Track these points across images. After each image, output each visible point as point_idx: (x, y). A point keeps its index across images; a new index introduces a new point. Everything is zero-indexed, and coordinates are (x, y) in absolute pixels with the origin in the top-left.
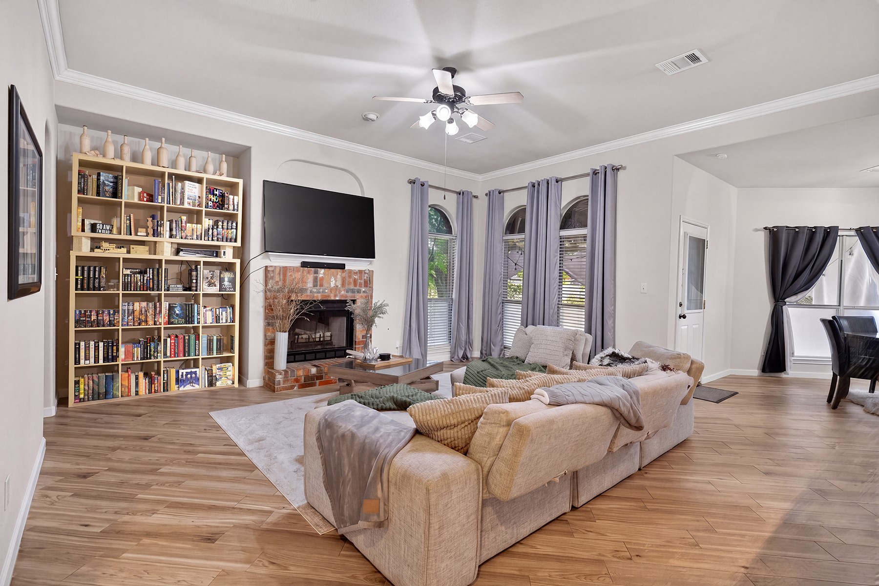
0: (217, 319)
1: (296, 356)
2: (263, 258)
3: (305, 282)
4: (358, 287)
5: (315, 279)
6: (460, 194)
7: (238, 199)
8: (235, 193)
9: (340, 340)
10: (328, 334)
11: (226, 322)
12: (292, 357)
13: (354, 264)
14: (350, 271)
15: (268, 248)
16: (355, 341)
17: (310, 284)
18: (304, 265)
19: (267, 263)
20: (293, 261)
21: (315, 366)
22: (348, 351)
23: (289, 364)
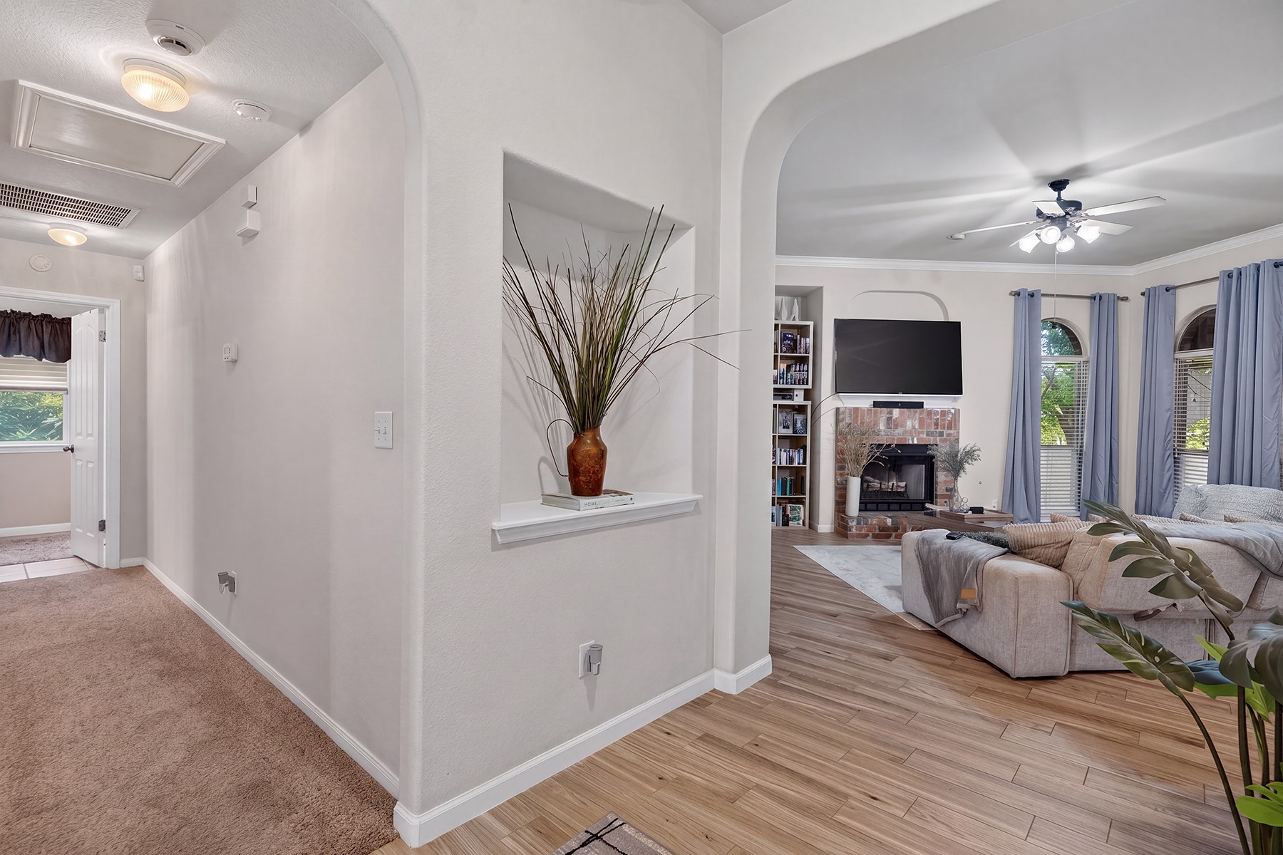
0: (791, 460)
1: (868, 505)
2: (834, 399)
3: (876, 424)
4: (939, 430)
5: (889, 419)
6: (1095, 298)
7: (810, 340)
8: (805, 335)
9: (919, 492)
10: (903, 484)
11: (799, 464)
12: (865, 505)
13: (934, 403)
14: (930, 412)
15: (839, 389)
16: (936, 495)
17: (882, 427)
18: (877, 404)
19: (839, 404)
20: (864, 401)
21: (890, 517)
22: (928, 505)
23: (861, 512)
